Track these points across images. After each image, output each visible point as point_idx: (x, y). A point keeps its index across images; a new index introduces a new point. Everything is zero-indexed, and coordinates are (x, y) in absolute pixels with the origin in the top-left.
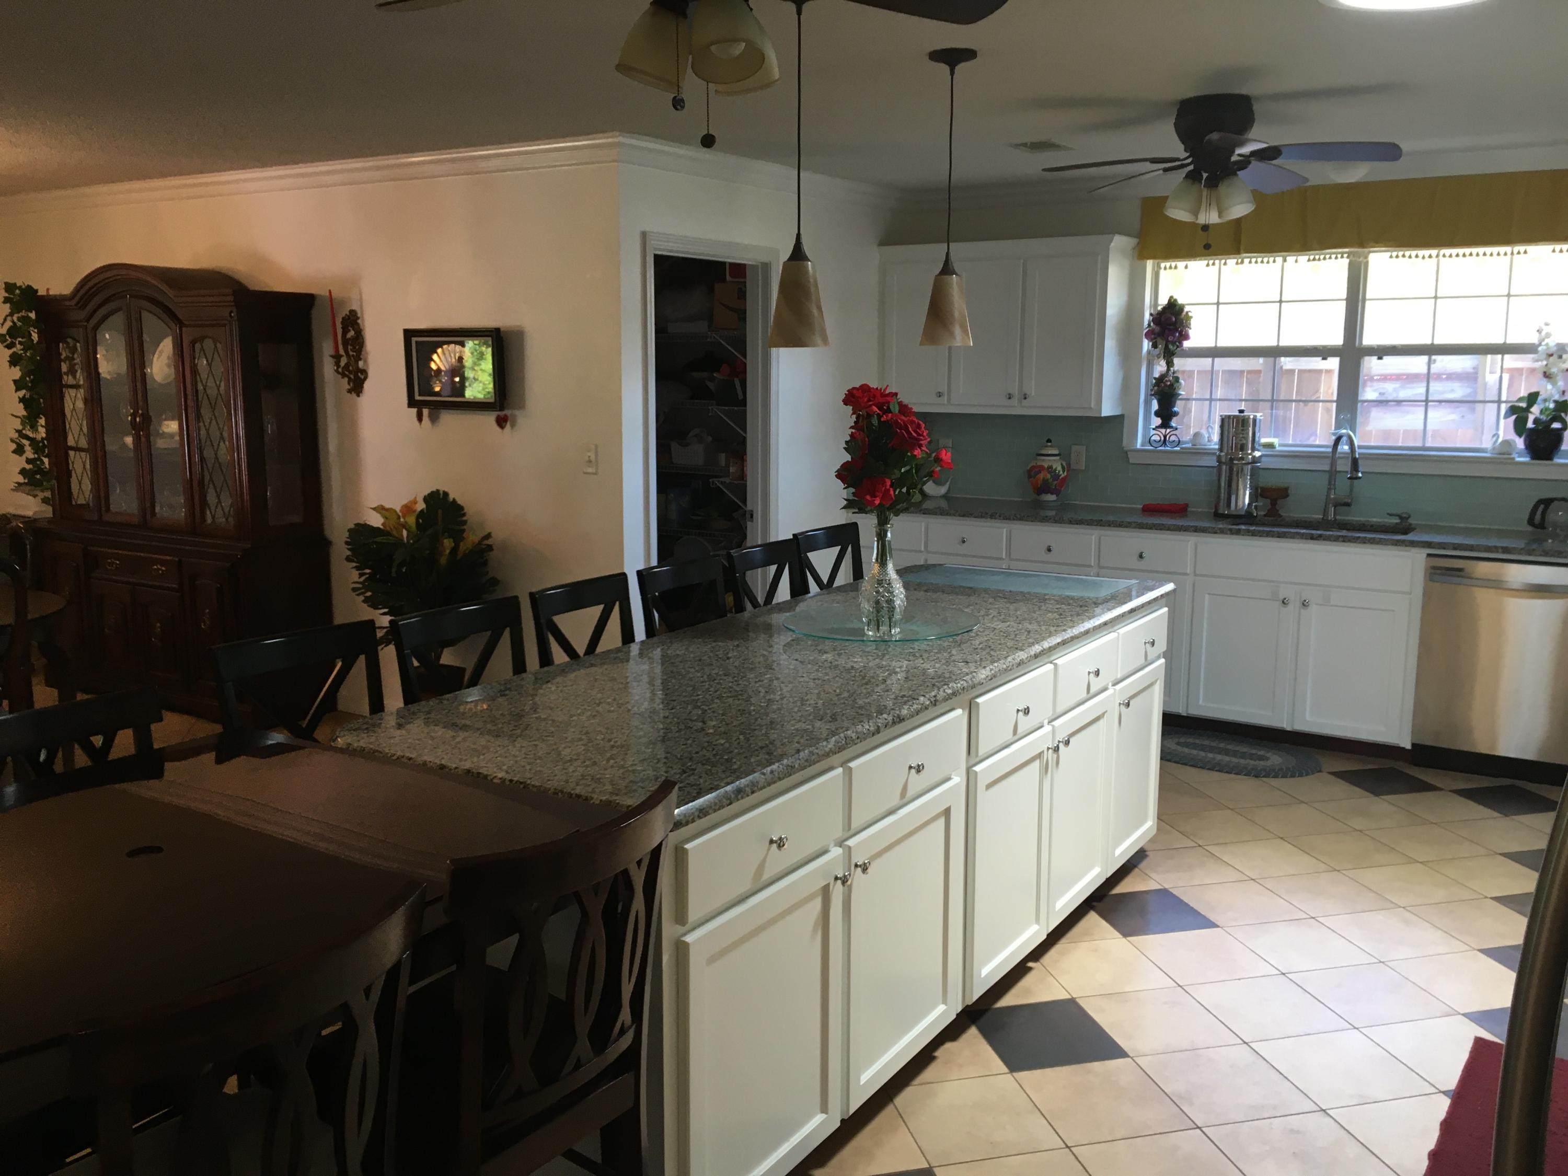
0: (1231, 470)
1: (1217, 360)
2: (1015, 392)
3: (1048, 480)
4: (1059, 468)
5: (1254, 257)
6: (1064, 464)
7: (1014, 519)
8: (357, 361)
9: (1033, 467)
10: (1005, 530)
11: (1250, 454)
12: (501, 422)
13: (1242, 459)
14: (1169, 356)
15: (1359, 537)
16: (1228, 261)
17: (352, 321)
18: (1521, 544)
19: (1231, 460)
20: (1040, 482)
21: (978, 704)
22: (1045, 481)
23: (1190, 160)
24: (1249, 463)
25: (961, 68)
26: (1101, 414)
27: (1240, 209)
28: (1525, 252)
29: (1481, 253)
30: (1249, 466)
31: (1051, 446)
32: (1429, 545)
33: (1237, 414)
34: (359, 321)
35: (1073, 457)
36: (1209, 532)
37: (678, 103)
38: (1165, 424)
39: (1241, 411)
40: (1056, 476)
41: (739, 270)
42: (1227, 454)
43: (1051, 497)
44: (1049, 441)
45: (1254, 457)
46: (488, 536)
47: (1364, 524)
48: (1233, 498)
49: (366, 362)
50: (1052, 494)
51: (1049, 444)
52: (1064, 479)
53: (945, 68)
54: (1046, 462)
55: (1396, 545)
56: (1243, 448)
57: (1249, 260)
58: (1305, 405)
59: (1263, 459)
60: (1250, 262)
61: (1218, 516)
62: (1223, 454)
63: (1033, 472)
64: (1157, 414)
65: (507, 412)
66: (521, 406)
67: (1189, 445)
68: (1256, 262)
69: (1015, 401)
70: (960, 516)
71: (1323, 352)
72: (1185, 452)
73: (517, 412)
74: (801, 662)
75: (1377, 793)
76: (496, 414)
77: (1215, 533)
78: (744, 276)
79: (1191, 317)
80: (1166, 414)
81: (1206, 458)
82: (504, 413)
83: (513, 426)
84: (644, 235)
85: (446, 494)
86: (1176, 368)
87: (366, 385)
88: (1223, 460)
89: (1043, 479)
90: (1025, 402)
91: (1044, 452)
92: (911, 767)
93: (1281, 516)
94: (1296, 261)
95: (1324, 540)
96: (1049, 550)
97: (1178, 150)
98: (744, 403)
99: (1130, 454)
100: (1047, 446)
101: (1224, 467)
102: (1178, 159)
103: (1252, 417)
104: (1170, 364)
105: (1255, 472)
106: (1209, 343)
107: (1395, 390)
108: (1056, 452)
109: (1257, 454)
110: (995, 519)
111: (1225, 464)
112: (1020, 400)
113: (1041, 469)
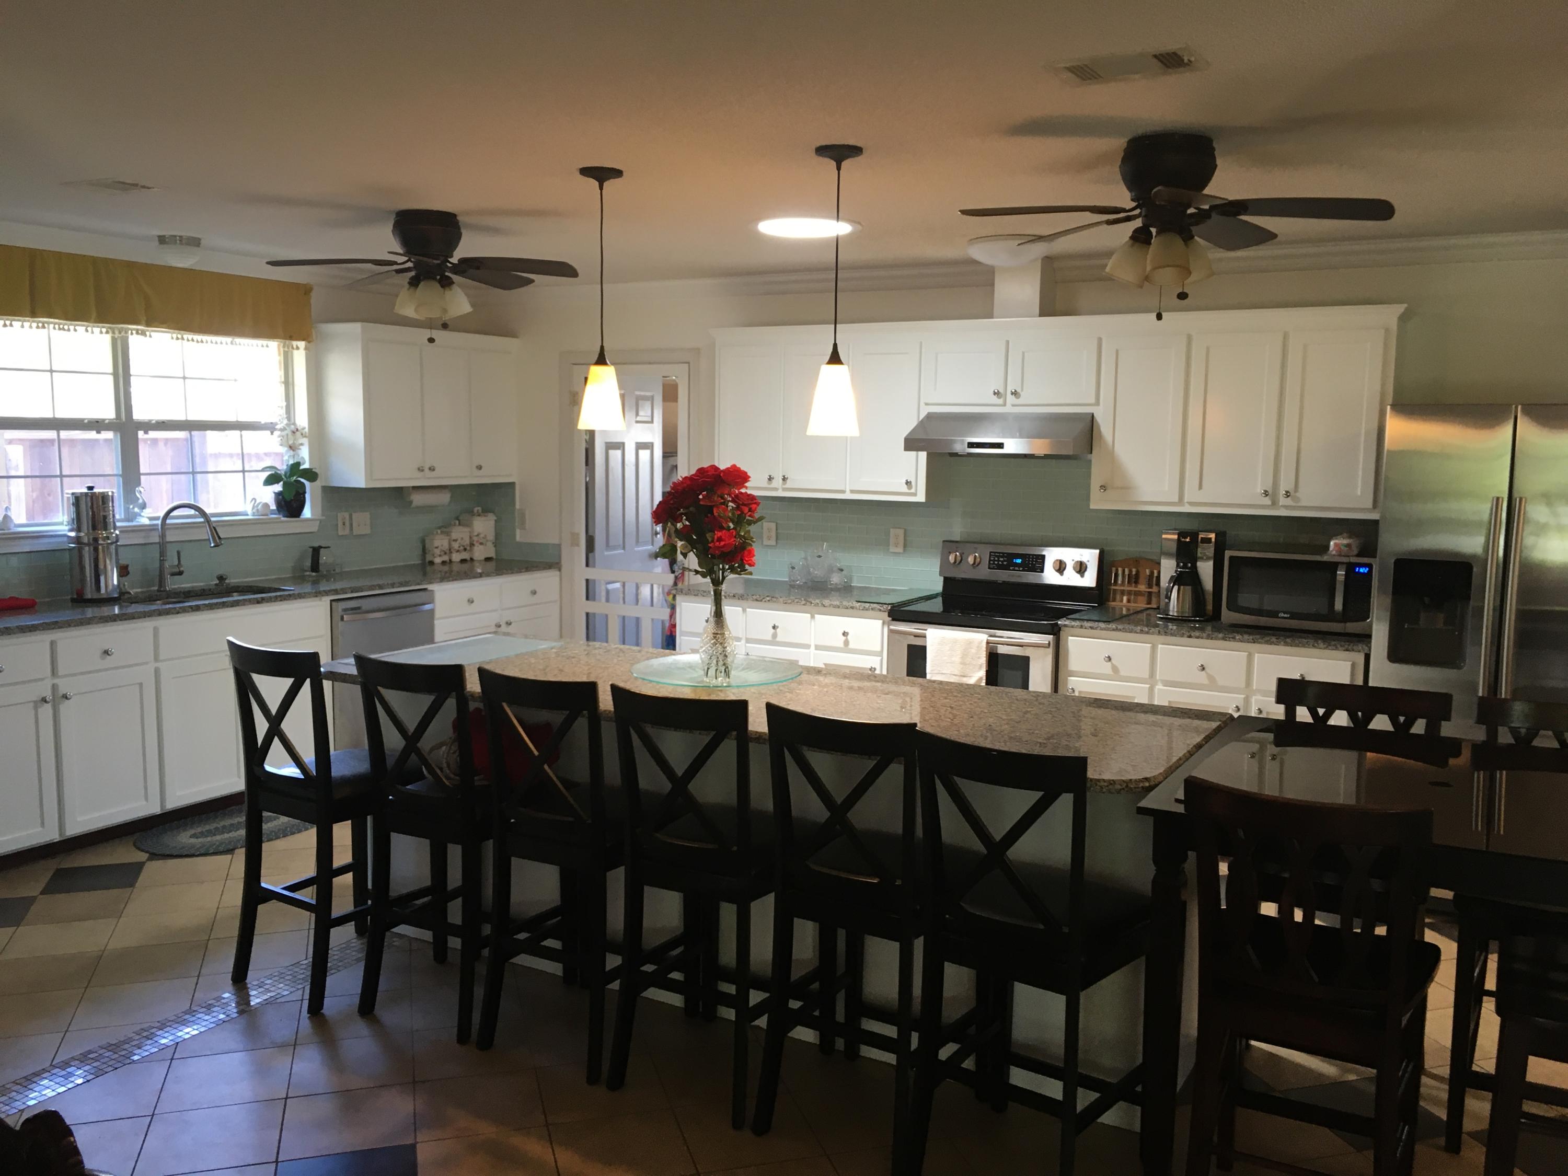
0: (96, 550)
11: (113, 532)
13: (108, 538)
19: (95, 540)
24: (112, 543)
30: (113, 546)
33: (86, 490)
39: (91, 488)
42: (87, 535)
56: (106, 527)
59: (121, 536)
62: (82, 534)
88: (86, 540)
101: (87, 548)
105: (117, 551)
109: (117, 531)
111: (88, 544)
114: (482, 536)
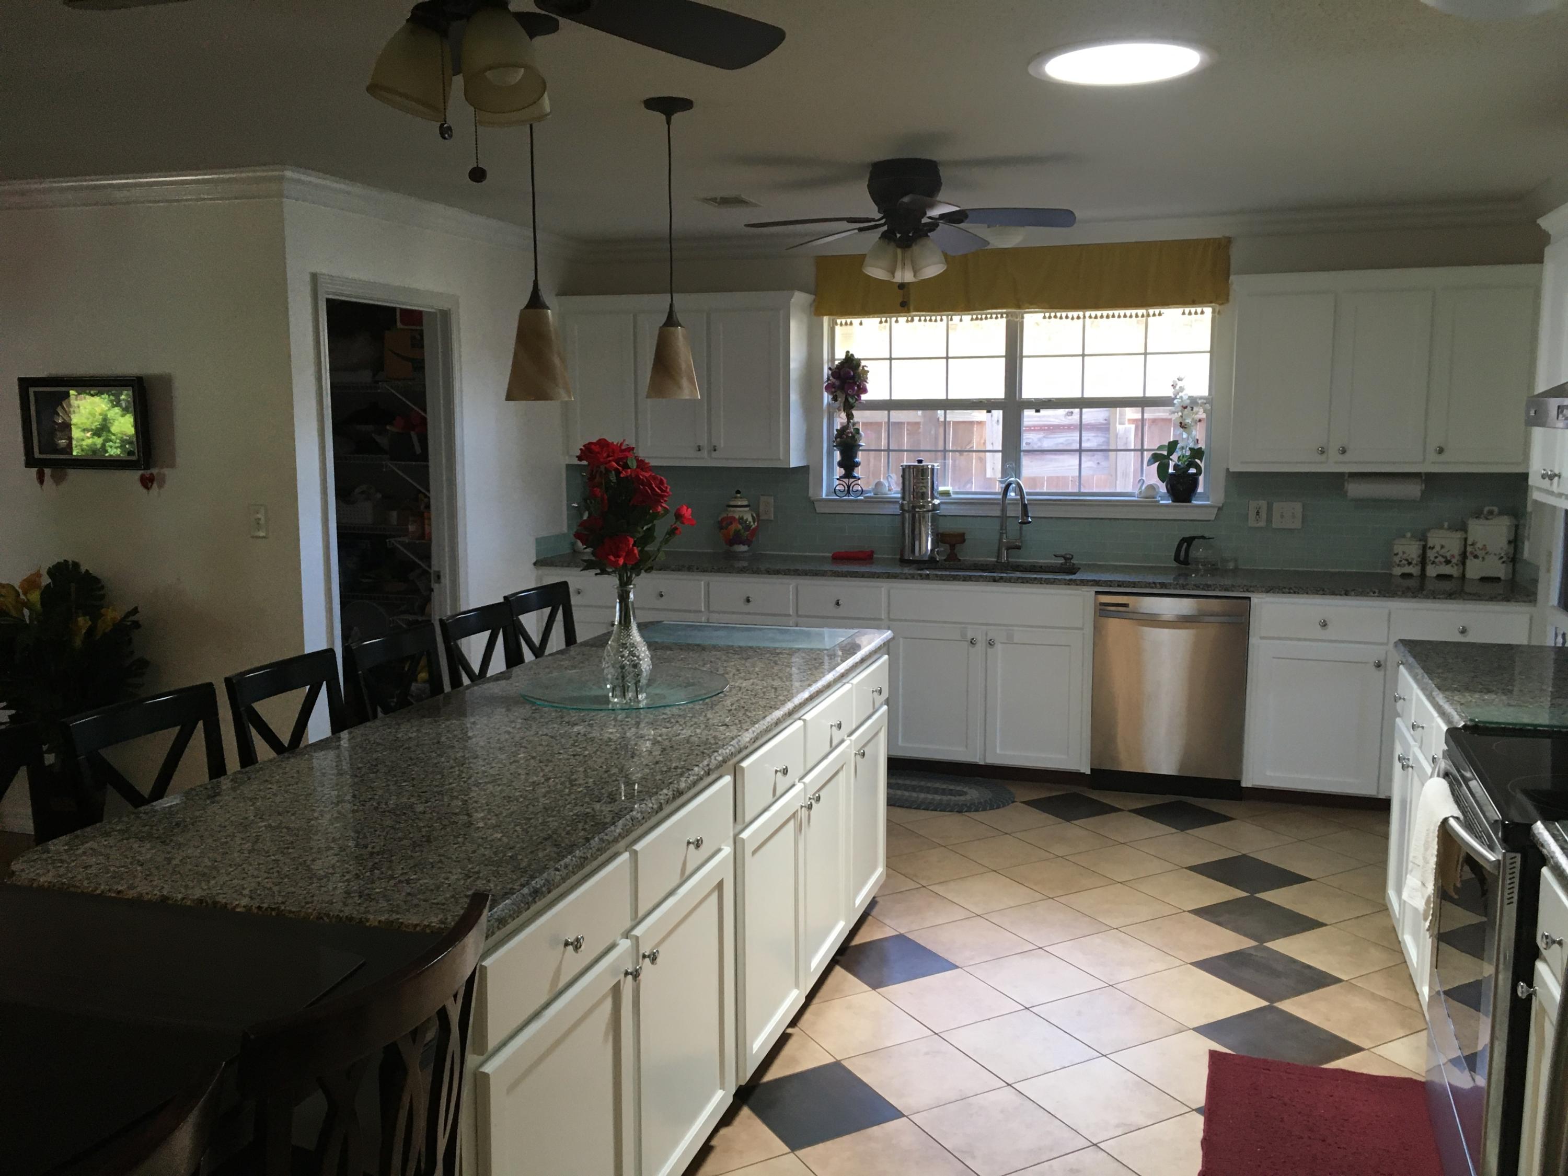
0: (914, 517)
1: (892, 412)
2: (704, 442)
3: (739, 530)
4: (750, 519)
5: (923, 315)
6: (754, 515)
7: (711, 572)
9: (723, 519)
10: (703, 583)
11: (930, 502)
12: (147, 482)
13: (923, 506)
14: (848, 408)
15: (1036, 578)
16: (899, 319)
18: (1169, 579)
19: (914, 507)
20: (732, 533)
21: (742, 769)
22: (737, 533)
23: (883, 221)
24: (928, 511)
25: (677, 117)
26: (789, 464)
27: (933, 269)
28: (1160, 314)
29: (1122, 315)
30: (930, 514)
31: (741, 498)
32: (1096, 583)
33: (916, 464)
35: (762, 508)
36: (901, 578)
37: (445, 132)
38: (849, 474)
39: (920, 461)
40: (747, 528)
41: (414, 317)
42: (908, 503)
43: (744, 548)
44: (738, 492)
45: (934, 504)
46: (135, 611)
47: (1034, 566)
48: (917, 543)
50: (744, 545)
51: (739, 495)
52: (754, 529)
53: (661, 117)
54: (737, 513)
55: (1069, 584)
56: (923, 496)
57: (918, 318)
58: (961, 455)
59: (942, 507)
60: (920, 320)
61: (904, 562)
62: (905, 502)
63: (723, 524)
64: (841, 464)
65: (155, 471)
66: (171, 463)
67: (872, 494)
68: (925, 320)
69: (705, 453)
70: (657, 570)
71: (987, 405)
72: (869, 501)
73: (166, 471)
74: (552, 737)
75: (1068, 820)
76: (139, 473)
77: (907, 578)
78: (421, 323)
79: (868, 372)
80: (849, 464)
81: (887, 506)
82: (149, 472)
83: (160, 486)
84: (314, 277)
85: (76, 565)
86: (856, 420)
88: (906, 508)
89: (735, 530)
90: (714, 454)
91: (732, 503)
92: (689, 843)
93: (960, 560)
94: (961, 320)
95: (1005, 582)
96: (748, 601)
97: (872, 211)
98: (424, 457)
99: (816, 504)
100: (736, 498)
101: (907, 515)
102: (873, 220)
103: (930, 467)
104: (850, 416)
105: (935, 518)
106: (885, 396)
107: (1040, 440)
108: (746, 503)
109: (936, 502)
110: (693, 571)
111: (908, 511)
112: (709, 452)
113: (732, 520)
114: (1479, 545)
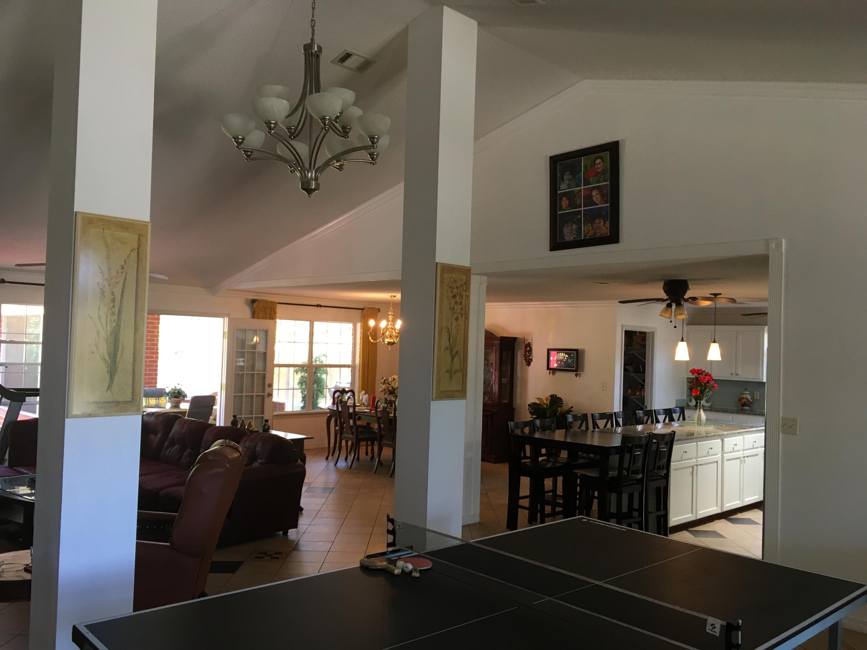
2: (734, 372)
4: (750, 398)
6: (752, 397)
7: (734, 413)
8: (529, 356)
9: (740, 398)
10: (731, 416)
12: (576, 375)
17: (529, 345)
20: (743, 402)
21: (724, 439)
22: (745, 402)
26: (762, 381)
31: (747, 391)
34: (531, 345)
35: (755, 395)
37: (671, 322)
40: (748, 401)
41: (644, 334)
43: (747, 408)
44: (746, 389)
46: (572, 407)
49: (532, 357)
50: (748, 407)
52: (752, 402)
54: (745, 396)
63: (740, 399)
65: (578, 372)
66: (582, 370)
69: (734, 376)
70: (715, 411)
73: (582, 373)
76: (575, 373)
82: (577, 372)
83: (579, 376)
84: (622, 325)
85: (556, 395)
87: (532, 363)
90: (737, 376)
91: (744, 393)
92: (709, 448)
100: (745, 391)
108: (748, 393)
110: (727, 413)
112: (735, 376)
113: (743, 398)
